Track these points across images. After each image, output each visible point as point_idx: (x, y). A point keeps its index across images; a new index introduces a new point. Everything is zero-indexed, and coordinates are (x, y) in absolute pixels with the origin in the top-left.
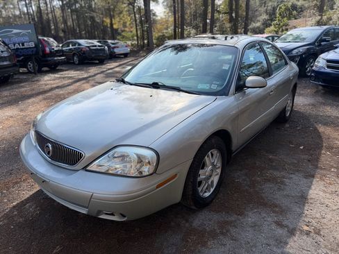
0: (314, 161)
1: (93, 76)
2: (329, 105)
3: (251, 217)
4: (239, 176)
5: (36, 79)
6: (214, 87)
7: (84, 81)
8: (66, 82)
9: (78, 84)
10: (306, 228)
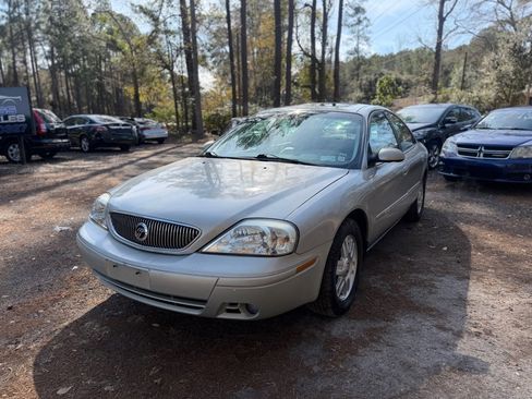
0: (465, 262)
1: (118, 168)
2: (468, 201)
3: (404, 322)
4: (375, 281)
5: (24, 171)
6: (342, 159)
7: (106, 174)
8: (79, 175)
9: (98, 177)
10: (473, 330)
